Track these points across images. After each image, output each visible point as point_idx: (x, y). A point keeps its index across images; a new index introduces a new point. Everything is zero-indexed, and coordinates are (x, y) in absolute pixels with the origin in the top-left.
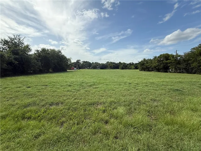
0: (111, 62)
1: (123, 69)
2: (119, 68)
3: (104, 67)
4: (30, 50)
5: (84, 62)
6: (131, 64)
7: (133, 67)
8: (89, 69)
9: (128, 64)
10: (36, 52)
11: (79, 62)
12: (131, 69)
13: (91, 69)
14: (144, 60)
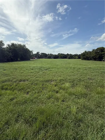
0: (61, 54)
1: (69, 58)
2: (67, 58)
3: (56, 57)
4: (3, 44)
5: (42, 53)
6: (76, 55)
7: (77, 57)
8: (46, 58)
9: (73, 55)
10: (8, 46)
11: (38, 54)
12: (75, 58)
13: (47, 58)
14: (86, 52)
